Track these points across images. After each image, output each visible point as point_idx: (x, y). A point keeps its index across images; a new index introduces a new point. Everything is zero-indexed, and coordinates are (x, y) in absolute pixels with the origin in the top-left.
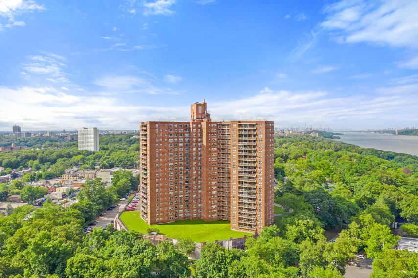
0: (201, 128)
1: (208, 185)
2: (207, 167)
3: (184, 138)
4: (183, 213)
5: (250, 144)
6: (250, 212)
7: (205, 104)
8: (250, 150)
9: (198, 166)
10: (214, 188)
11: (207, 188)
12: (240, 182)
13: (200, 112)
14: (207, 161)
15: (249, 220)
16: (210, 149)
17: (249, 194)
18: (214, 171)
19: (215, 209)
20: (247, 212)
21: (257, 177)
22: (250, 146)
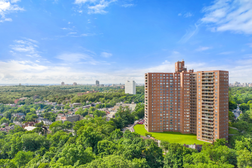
0: (180, 76)
1: (183, 111)
2: (183, 100)
3: (169, 82)
4: (169, 127)
5: (209, 85)
6: (209, 129)
7: (183, 62)
8: (209, 89)
9: (178, 99)
10: (188, 113)
11: (183, 113)
12: (203, 110)
13: (180, 67)
14: (183, 97)
15: (209, 134)
16: (185, 89)
17: (209, 118)
18: (188, 103)
19: (188, 126)
20: (207, 129)
21: (214, 107)
22: (210, 87)
